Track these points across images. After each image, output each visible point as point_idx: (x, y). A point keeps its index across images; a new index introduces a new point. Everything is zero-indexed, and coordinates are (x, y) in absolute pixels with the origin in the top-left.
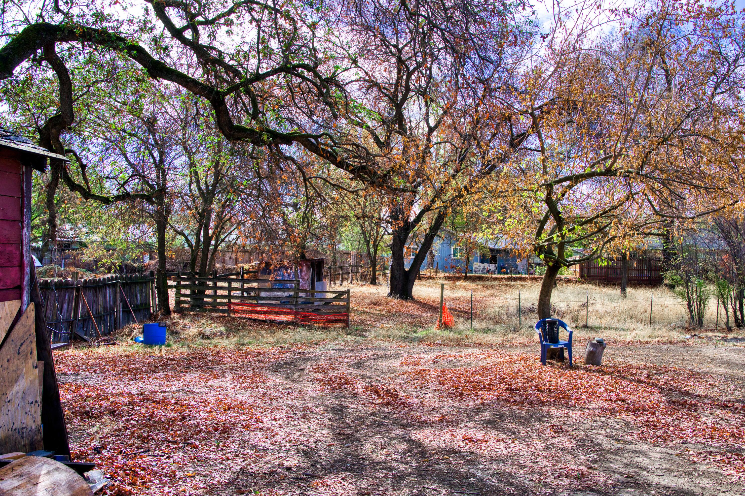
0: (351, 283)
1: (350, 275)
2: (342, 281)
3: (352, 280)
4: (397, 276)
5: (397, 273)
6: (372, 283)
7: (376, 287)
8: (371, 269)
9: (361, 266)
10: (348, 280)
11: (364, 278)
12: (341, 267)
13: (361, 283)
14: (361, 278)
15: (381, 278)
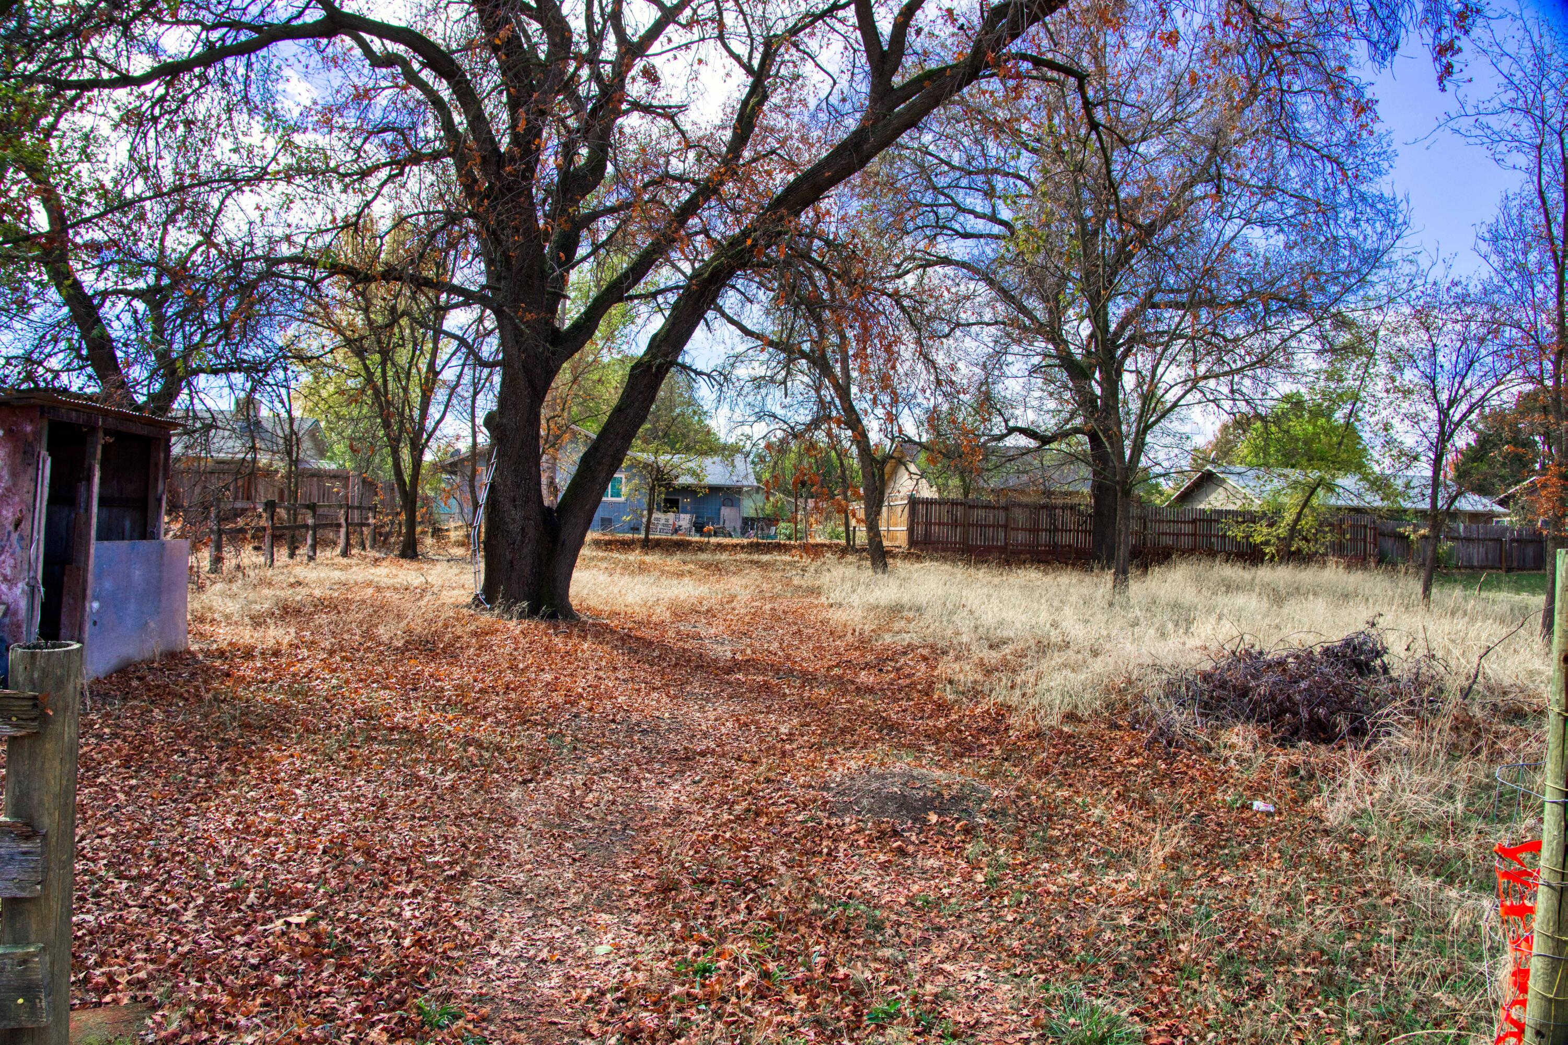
0: (345, 554)
1: (343, 531)
2: (314, 548)
3: (348, 544)
4: (515, 528)
5: (515, 516)
6: (403, 555)
7: (415, 565)
8: (403, 517)
9: (373, 509)
10: (335, 543)
11: (380, 540)
12: (312, 507)
13: (373, 554)
14: (374, 540)
15: (429, 541)
